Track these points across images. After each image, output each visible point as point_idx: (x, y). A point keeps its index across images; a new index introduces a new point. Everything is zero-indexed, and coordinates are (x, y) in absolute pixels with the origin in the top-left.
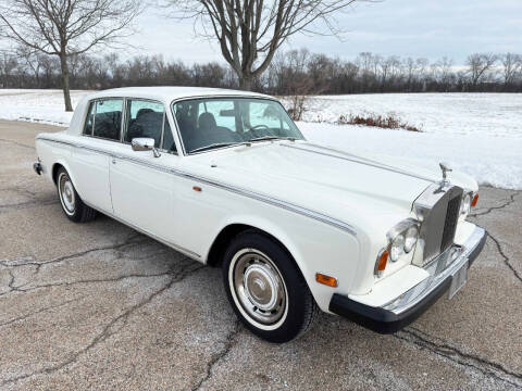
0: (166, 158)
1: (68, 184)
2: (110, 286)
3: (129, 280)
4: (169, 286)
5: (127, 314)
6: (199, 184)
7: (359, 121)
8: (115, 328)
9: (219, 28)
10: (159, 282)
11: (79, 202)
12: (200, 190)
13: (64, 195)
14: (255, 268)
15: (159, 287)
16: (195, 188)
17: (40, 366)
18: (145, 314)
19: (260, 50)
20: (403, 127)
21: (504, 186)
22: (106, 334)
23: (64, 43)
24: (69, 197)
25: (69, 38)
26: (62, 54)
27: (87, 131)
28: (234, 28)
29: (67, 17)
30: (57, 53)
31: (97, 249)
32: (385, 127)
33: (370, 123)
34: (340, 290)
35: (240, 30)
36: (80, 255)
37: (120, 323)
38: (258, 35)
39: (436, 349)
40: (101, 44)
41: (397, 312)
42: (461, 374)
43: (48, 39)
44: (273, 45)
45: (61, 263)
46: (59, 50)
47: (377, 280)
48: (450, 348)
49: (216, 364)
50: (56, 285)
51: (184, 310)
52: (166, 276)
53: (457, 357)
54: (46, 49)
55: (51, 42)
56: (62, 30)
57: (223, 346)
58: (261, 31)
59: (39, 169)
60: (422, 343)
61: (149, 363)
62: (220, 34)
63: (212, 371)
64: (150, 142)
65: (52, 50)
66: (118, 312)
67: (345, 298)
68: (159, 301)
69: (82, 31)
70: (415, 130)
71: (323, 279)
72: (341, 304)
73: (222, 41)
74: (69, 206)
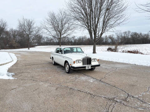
0: (62, 55)
1: (54, 60)
6: (64, 57)
7: (129, 52)
11: (55, 62)
20: (140, 53)
21: (139, 64)
26: (60, 39)
27: (56, 53)
29: (62, 31)
31: (56, 67)
33: (131, 52)
43: (58, 35)
47: (74, 64)
56: (60, 33)
64: (61, 53)
67: (72, 66)
70: (142, 54)
74: (53, 63)
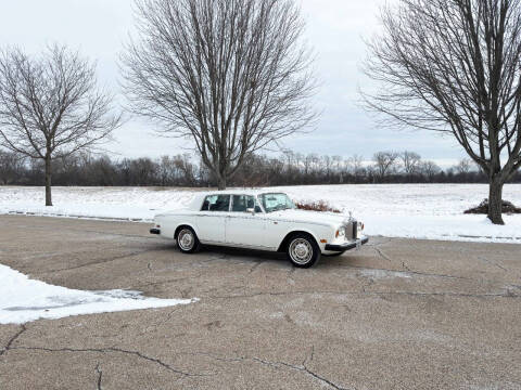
7: (300, 207)
11: (199, 242)
14: (300, 245)
16: (275, 223)
19: (233, 160)
20: (330, 210)
23: (49, 150)
25: (56, 146)
26: (47, 158)
27: (205, 210)
29: (55, 127)
30: (42, 157)
32: (315, 209)
33: (307, 208)
34: (327, 243)
41: (343, 246)
46: (44, 155)
47: (337, 239)
64: (252, 210)
67: (329, 245)
71: (323, 241)
72: (328, 247)
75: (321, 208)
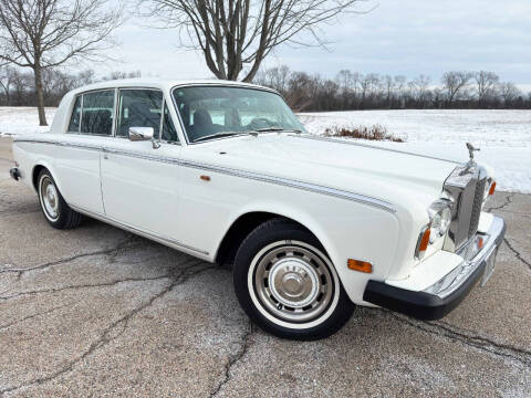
0: (167, 149)
1: (51, 187)
2: (104, 291)
3: (125, 284)
4: (170, 289)
5: (126, 318)
6: (203, 173)
8: (114, 332)
9: (203, 38)
10: (159, 285)
11: (67, 207)
12: (208, 179)
13: (46, 200)
15: (160, 291)
16: (203, 177)
17: (29, 377)
18: (146, 317)
19: (245, 61)
20: (389, 138)
21: (499, 188)
22: (105, 340)
23: (38, 55)
24: (52, 202)
25: (44, 50)
26: (36, 66)
27: (72, 128)
28: (219, 38)
29: (42, 28)
30: (30, 65)
31: (85, 254)
32: (371, 139)
33: (356, 135)
34: (376, 276)
35: (225, 40)
36: (66, 261)
37: (120, 327)
38: (244, 46)
39: (469, 340)
40: (78, 56)
41: (442, 296)
42: (500, 365)
43: (21, 50)
44: (259, 56)
45: (46, 269)
46: (33, 61)
47: (417, 262)
48: (483, 340)
49: (234, 366)
50: (41, 291)
51: (190, 313)
52: (166, 279)
53: (491, 348)
54: (18, 61)
55: (24, 54)
56: (36, 41)
57: (239, 347)
58: (246, 41)
59: (16, 175)
60: (453, 335)
61: (158, 368)
62: (204, 44)
63: (231, 373)
64: (149, 132)
65: (25, 62)
66: (117, 317)
67: (382, 284)
68: (160, 304)
69: (57, 42)
70: (401, 140)
71: (357, 265)
73: (207, 52)
74: (52, 212)
75: (377, 136)
